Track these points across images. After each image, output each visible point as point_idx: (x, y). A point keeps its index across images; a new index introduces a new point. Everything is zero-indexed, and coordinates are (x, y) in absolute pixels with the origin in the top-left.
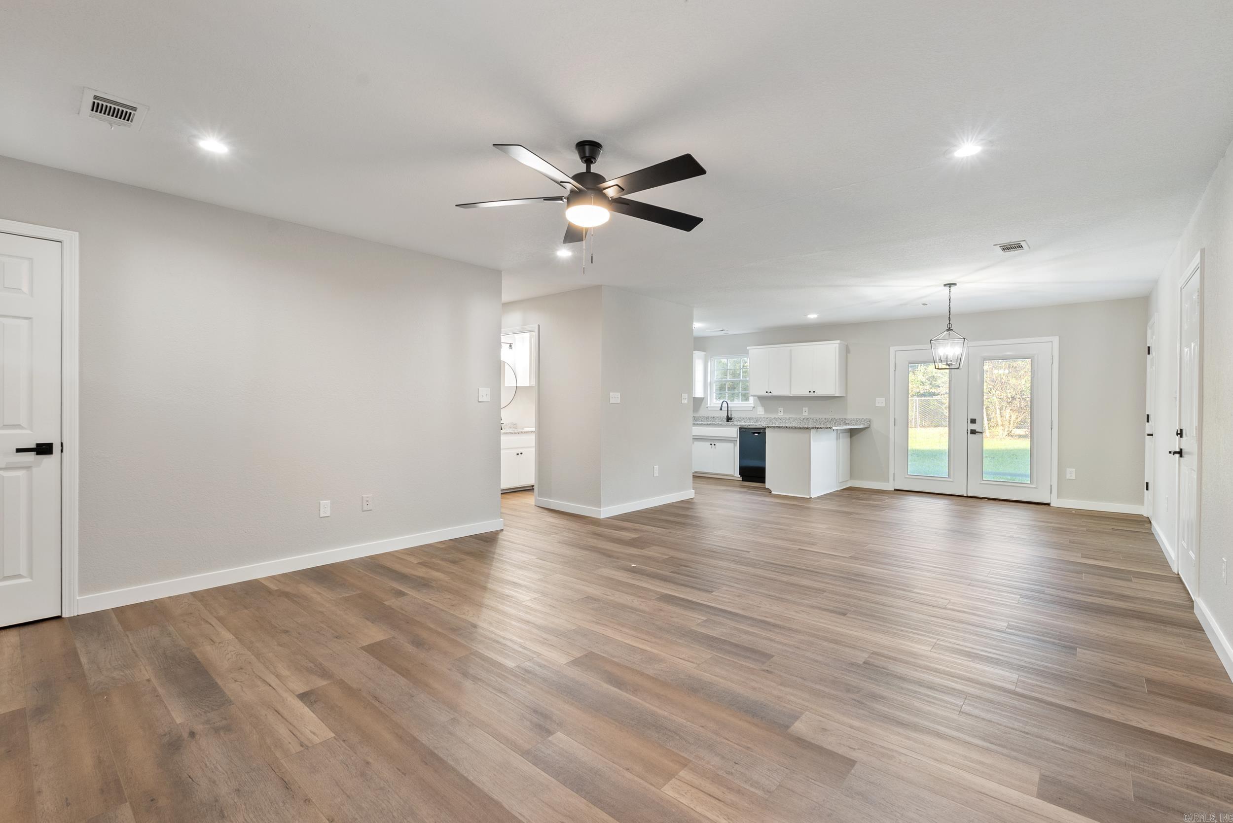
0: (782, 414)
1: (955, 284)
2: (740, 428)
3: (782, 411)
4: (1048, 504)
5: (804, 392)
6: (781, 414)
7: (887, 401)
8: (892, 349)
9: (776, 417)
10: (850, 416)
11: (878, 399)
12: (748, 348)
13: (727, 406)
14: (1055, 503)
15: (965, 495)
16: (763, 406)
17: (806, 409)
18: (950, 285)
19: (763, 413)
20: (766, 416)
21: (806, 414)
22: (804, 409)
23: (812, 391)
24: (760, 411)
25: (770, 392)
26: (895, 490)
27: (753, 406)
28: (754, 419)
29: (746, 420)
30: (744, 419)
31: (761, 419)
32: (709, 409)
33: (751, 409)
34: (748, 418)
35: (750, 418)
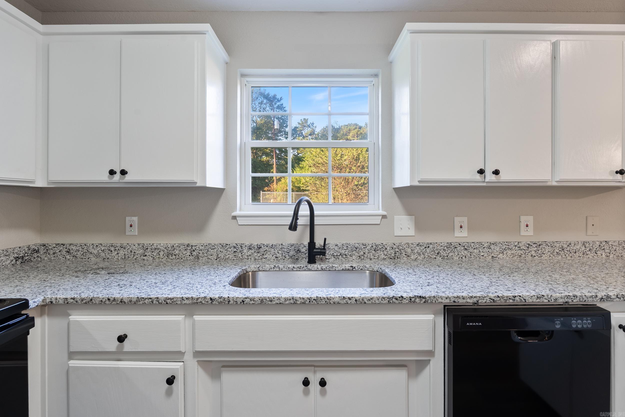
3: (465, 225)
13: (308, 213)
16: (409, 213)
17: (530, 219)
19: (412, 232)
21: (530, 232)
22: (524, 219)
27: (381, 212)
28: (388, 248)
29: (362, 253)
30: (358, 249)
31: (409, 250)
32: (239, 224)
33: (377, 220)
34: (370, 246)
35: (374, 247)
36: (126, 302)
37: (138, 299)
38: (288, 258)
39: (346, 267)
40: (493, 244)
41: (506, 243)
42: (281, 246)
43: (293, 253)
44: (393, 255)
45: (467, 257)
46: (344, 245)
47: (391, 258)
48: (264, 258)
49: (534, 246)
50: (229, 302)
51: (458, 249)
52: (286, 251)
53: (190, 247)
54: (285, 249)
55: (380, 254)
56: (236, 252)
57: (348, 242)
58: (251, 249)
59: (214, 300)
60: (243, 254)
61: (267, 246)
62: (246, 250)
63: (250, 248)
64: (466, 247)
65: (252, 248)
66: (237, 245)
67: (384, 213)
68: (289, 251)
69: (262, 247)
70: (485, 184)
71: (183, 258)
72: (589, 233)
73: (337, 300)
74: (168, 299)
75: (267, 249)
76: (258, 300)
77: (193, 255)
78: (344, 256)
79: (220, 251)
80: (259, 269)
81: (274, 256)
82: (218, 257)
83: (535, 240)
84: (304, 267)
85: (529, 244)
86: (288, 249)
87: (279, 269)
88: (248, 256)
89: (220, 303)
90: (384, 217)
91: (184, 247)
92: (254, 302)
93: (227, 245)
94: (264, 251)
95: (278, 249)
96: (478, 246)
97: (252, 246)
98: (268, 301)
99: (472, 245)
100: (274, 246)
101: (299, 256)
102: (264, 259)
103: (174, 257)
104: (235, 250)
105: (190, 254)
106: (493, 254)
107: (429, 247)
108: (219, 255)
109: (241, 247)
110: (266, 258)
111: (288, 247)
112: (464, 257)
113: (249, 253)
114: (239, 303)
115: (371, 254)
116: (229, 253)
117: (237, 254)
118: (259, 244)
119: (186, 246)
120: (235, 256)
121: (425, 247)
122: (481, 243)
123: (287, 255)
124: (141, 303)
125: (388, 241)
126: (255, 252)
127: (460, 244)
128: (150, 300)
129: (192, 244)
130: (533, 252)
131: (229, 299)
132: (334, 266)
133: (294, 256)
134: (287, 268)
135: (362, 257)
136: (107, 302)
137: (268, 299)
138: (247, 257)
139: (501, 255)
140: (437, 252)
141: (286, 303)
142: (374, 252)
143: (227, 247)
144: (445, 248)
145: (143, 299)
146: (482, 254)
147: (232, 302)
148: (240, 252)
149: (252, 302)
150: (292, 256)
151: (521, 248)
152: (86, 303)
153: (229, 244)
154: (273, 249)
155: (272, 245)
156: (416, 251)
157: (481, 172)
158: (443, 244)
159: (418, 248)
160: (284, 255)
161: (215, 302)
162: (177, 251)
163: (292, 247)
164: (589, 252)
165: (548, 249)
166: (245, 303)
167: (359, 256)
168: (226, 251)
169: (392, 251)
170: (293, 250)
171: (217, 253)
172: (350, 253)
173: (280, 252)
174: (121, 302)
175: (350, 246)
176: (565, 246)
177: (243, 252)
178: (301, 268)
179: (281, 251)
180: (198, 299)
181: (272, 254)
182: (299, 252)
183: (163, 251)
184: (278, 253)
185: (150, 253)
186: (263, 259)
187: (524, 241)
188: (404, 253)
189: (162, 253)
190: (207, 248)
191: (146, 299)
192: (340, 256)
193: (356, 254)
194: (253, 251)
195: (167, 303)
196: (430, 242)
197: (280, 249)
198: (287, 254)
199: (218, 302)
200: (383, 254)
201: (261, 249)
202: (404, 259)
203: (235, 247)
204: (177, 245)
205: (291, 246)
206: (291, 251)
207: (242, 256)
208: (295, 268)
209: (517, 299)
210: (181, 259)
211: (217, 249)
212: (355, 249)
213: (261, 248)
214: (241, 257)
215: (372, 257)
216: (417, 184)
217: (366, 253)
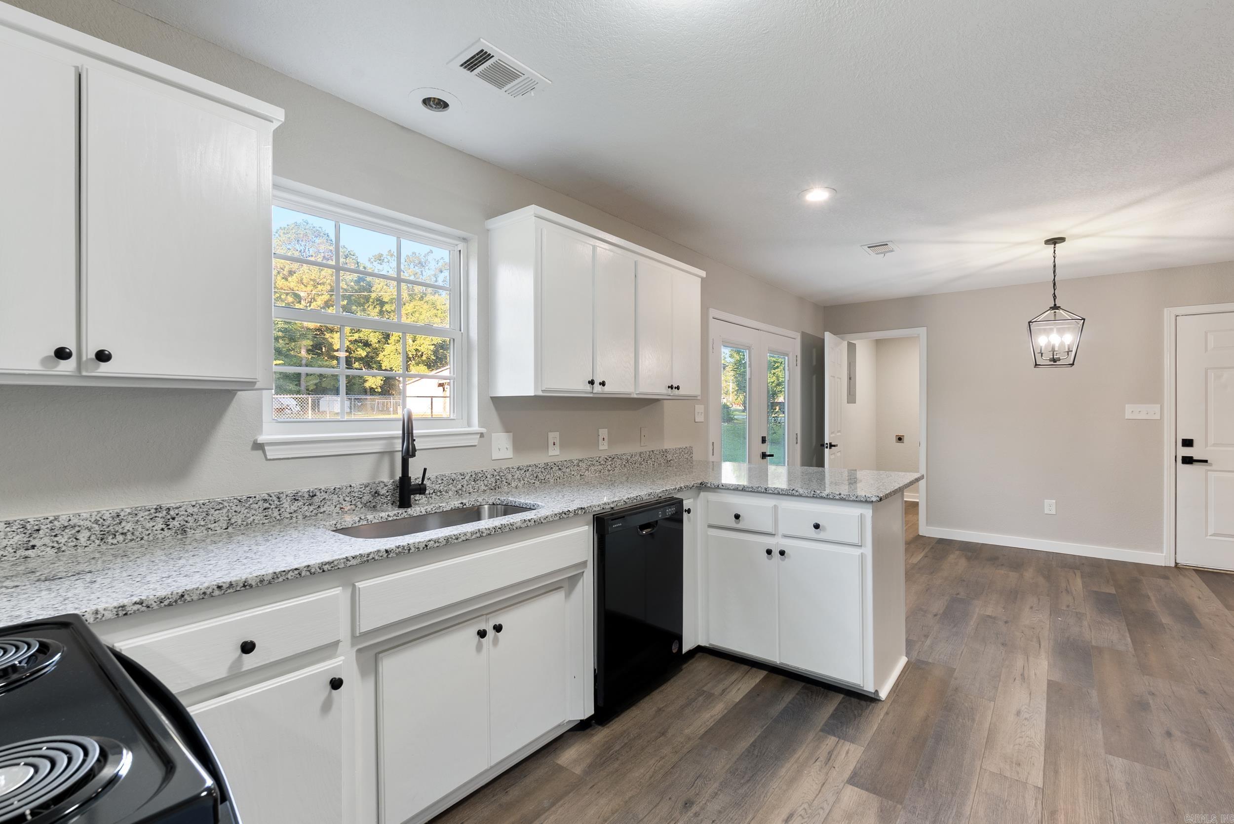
1: (1063, 240)
2: (600, 522)
3: (557, 443)
6: (554, 454)
8: (711, 314)
16: (507, 429)
17: (606, 432)
18: (1054, 241)
19: (509, 454)
21: (606, 446)
22: (603, 433)
24: (502, 447)
25: (602, 385)
27: (478, 429)
28: (489, 476)
29: (460, 486)
30: (455, 482)
32: (269, 457)
33: (475, 441)
34: (470, 475)
35: (474, 476)
36: (254, 584)
37: (276, 575)
38: (360, 506)
39: (456, 505)
40: (581, 461)
41: (590, 459)
42: (349, 490)
43: (368, 497)
44: (494, 485)
45: (561, 478)
46: (438, 477)
47: (491, 489)
48: (321, 513)
49: (610, 459)
50: (409, 550)
51: (553, 469)
52: (357, 495)
53: (165, 512)
54: (355, 493)
55: (480, 485)
56: (269, 508)
57: (443, 473)
58: (298, 500)
59: (390, 551)
60: (283, 510)
61: (326, 492)
62: (287, 503)
63: (295, 499)
64: (560, 467)
65: (300, 498)
66: (271, 497)
67: (483, 430)
68: (361, 496)
69: (318, 493)
70: (591, 395)
71: (146, 538)
72: (642, 444)
73: (519, 524)
74: (325, 565)
75: (326, 496)
76: (443, 540)
77: (170, 527)
78: (439, 494)
79: (235, 511)
80: (336, 526)
81: (338, 506)
82: (230, 524)
83: (610, 454)
84: (402, 513)
85: (606, 459)
86: (360, 493)
87: (367, 522)
88: (291, 513)
89: (398, 554)
90: (482, 435)
91: (147, 513)
92: (438, 545)
93: (250, 497)
94: (321, 501)
95: (344, 495)
96: (569, 464)
97: (300, 494)
98: (454, 539)
99: (565, 463)
100: (338, 490)
101: (377, 501)
102: (322, 515)
103: (120, 538)
104: (267, 505)
105: (164, 526)
106: (581, 472)
107: (528, 470)
108: (232, 520)
109: (279, 498)
110: (324, 512)
111: (360, 489)
112: (558, 479)
113: (294, 508)
114: (422, 549)
115: (471, 487)
116: (254, 512)
117: (270, 513)
118: (312, 490)
119: (153, 511)
120: (266, 516)
121: (525, 471)
122: (571, 461)
123: (359, 502)
124: (281, 579)
125: (487, 467)
126: (304, 504)
127: (555, 464)
128: (296, 572)
129: (168, 506)
130: (609, 466)
131: (409, 547)
132: (441, 505)
133: (370, 502)
134: (380, 518)
135: (460, 492)
136: (217, 593)
137: (454, 538)
138: (289, 516)
139: (587, 472)
140: (535, 475)
141: (473, 538)
142: (473, 483)
143: (249, 501)
144: (543, 470)
145: (284, 573)
146: (573, 473)
147: (413, 549)
148: (276, 508)
149: (437, 544)
150: (367, 503)
151: (601, 463)
152: (170, 605)
153: (253, 496)
154: (336, 496)
155: (334, 489)
156: (516, 477)
157: (592, 382)
158: (541, 465)
159: (518, 472)
160: (354, 502)
161: (391, 554)
162: (129, 525)
163: (367, 489)
164: (643, 462)
165: (619, 462)
166: (428, 548)
167: (457, 491)
168: (246, 510)
169: (492, 479)
170: (367, 493)
171: (228, 516)
172: (445, 489)
173: (347, 499)
174: (244, 586)
175: (445, 478)
176: (629, 458)
177: (283, 507)
178: (399, 515)
179: (350, 497)
180: (368, 555)
181: (334, 504)
182: (377, 495)
183: (89, 529)
184: (345, 501)
185: (46, 540)
186: (319, 514)
187: (604, 455)
188: (505, 481)
189: (83, 536)
190: (205, 510)
191: (289, 571)
192: (434, 494)
193: (454, 489)
194: (301, 503)
195: (324, 571)
196: (529, 464)
197: (347, 494)
198: (358, 500)
199: (396, 554)
200: (483, 485)
201: (315, 497)
202: (505, 488)
203: (265, 500)
204: (129, 511)
205: (365, 487)
206: (365, 495)
207: (280, 514)
208: (390, 516)
209: (638, 498)
210: (139, 539)
211: (228, 508)
212: (452, 482)
213: (315, 495)
214: (278, 517)
215: (471, 490)
216: (540, 393)
217: (465, 486)
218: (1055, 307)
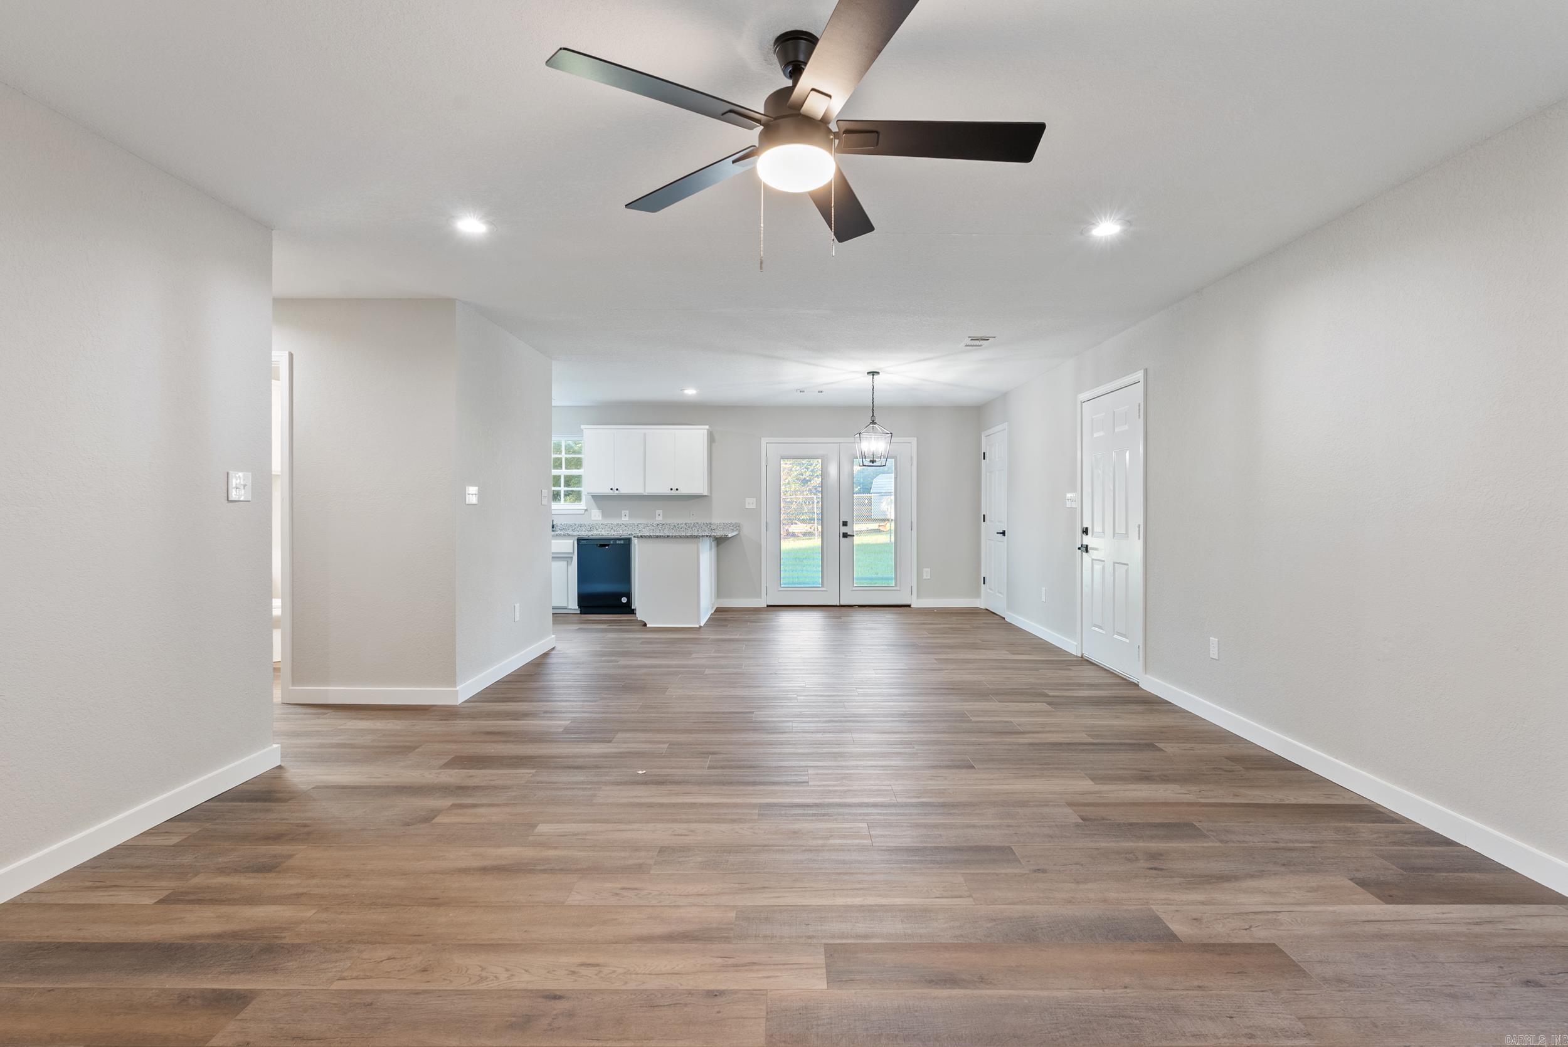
0: (627, 519)
1: (878, 373)
2: (579, 540)
3: (627, 515)
4: (909, 606)
5: (665, 491)
6: (625, 519)
7: (759, 503)
8: (764, 441)
9: (620, 522)
10: (716, 520)
11: (748, 500)
12: (583, 427)
14: (916, 603)
15: (838, 604)
16: (599, 508)
17: (661, 512)
18: (873, 373)
19: (600, 518)
20: (605, 522)
21: (661, 518)
22: (658, 512)
23: (674, 489)
24: (596, 515)
25: (617, 490)
26: (767, 606)
27: (585, 508)
31: (597, 527)
33: (583, 512)
34: (578, 525)
40: (640, 524)
51: (622, 526)
55: (582, 529)
85: (658, 524)
90: (585, 510)
106: (640, 529)
125: (587, 523)
135: (574, 530)
140: (611, 528)
151: (654, 526)
159: (602, 526)
188: (595, 528)
217: (576, 528)
218: (873, 422)
